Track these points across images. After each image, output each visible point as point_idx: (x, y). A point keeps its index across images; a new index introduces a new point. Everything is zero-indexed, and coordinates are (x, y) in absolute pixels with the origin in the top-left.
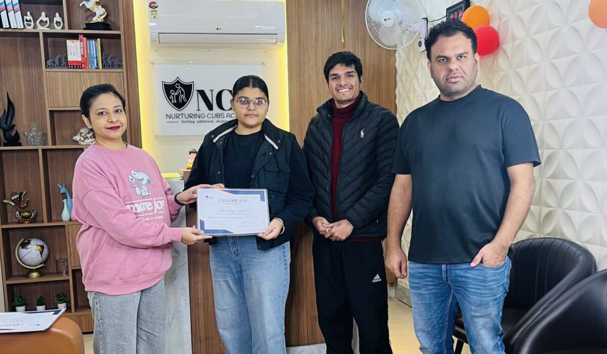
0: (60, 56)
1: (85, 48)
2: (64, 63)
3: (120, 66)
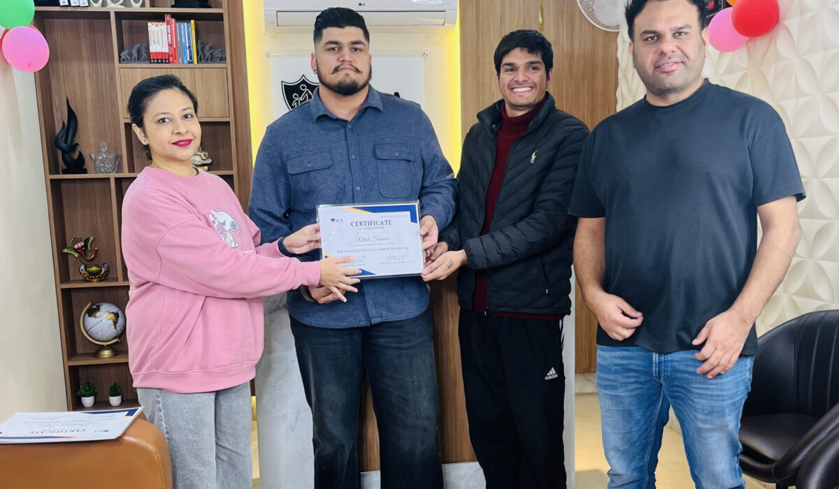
0: (138, 45)
1: (174, 34)
2: (145, 56)
3: (223, 59)
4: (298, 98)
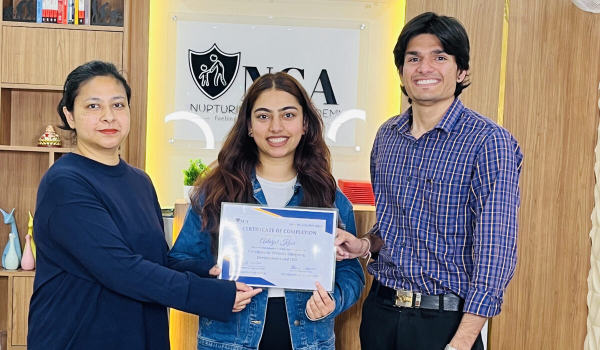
3: (119, 22)
4: (206, 71)
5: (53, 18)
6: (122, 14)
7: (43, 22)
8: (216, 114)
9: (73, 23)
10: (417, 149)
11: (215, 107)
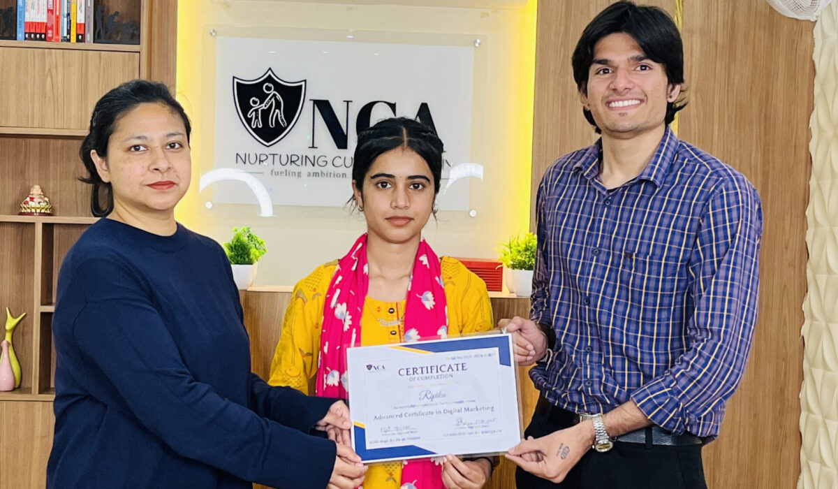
3: (134, 38)
4: (258, 106)
5: (41, 34)
6: (138, 28)
7: (26, 39)
8: (272, 167)
9: (69, 40)
10: (609, 208)
11: (271, 158)
